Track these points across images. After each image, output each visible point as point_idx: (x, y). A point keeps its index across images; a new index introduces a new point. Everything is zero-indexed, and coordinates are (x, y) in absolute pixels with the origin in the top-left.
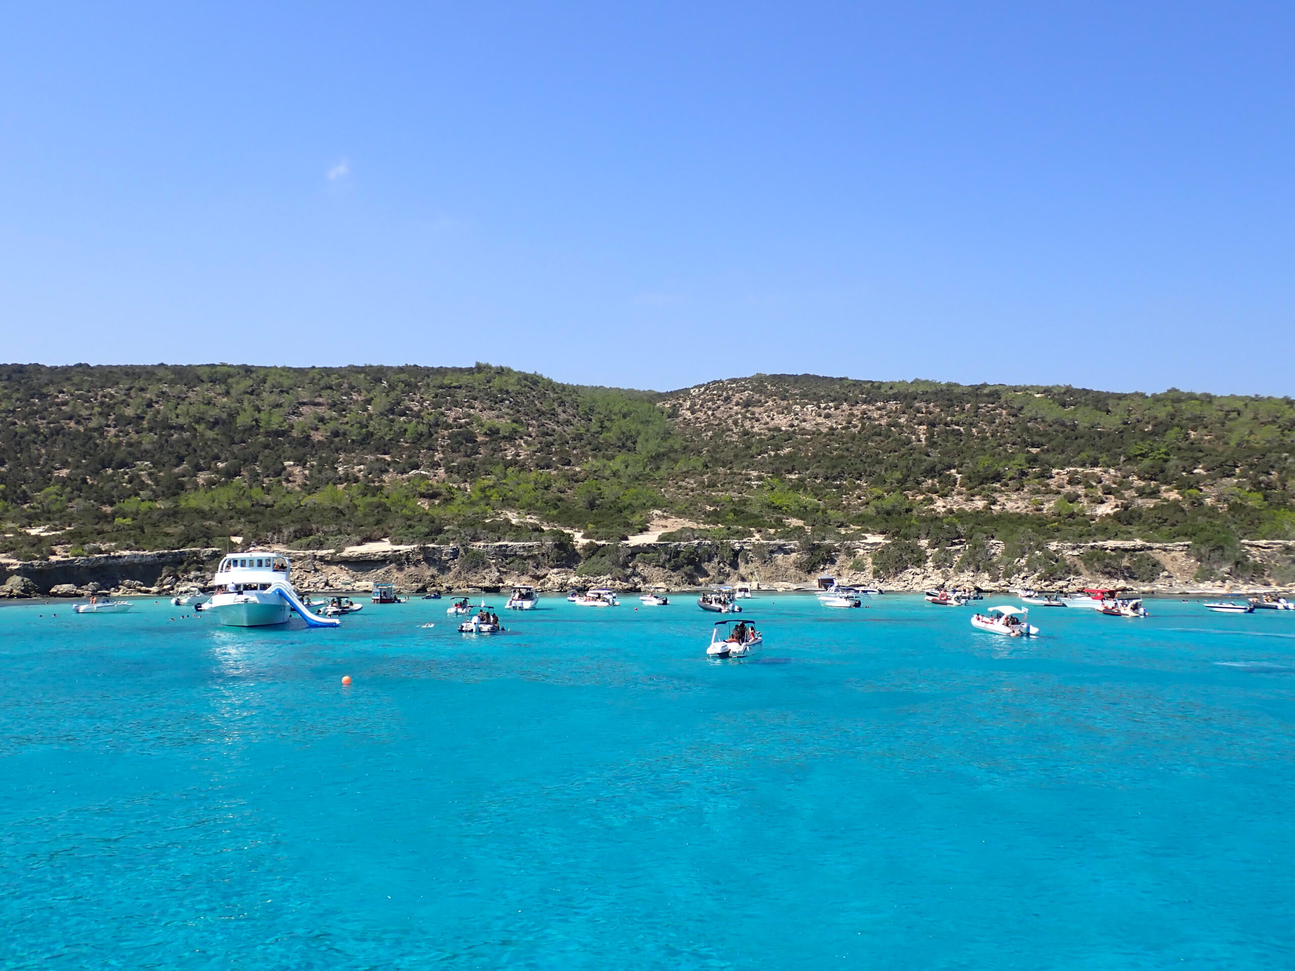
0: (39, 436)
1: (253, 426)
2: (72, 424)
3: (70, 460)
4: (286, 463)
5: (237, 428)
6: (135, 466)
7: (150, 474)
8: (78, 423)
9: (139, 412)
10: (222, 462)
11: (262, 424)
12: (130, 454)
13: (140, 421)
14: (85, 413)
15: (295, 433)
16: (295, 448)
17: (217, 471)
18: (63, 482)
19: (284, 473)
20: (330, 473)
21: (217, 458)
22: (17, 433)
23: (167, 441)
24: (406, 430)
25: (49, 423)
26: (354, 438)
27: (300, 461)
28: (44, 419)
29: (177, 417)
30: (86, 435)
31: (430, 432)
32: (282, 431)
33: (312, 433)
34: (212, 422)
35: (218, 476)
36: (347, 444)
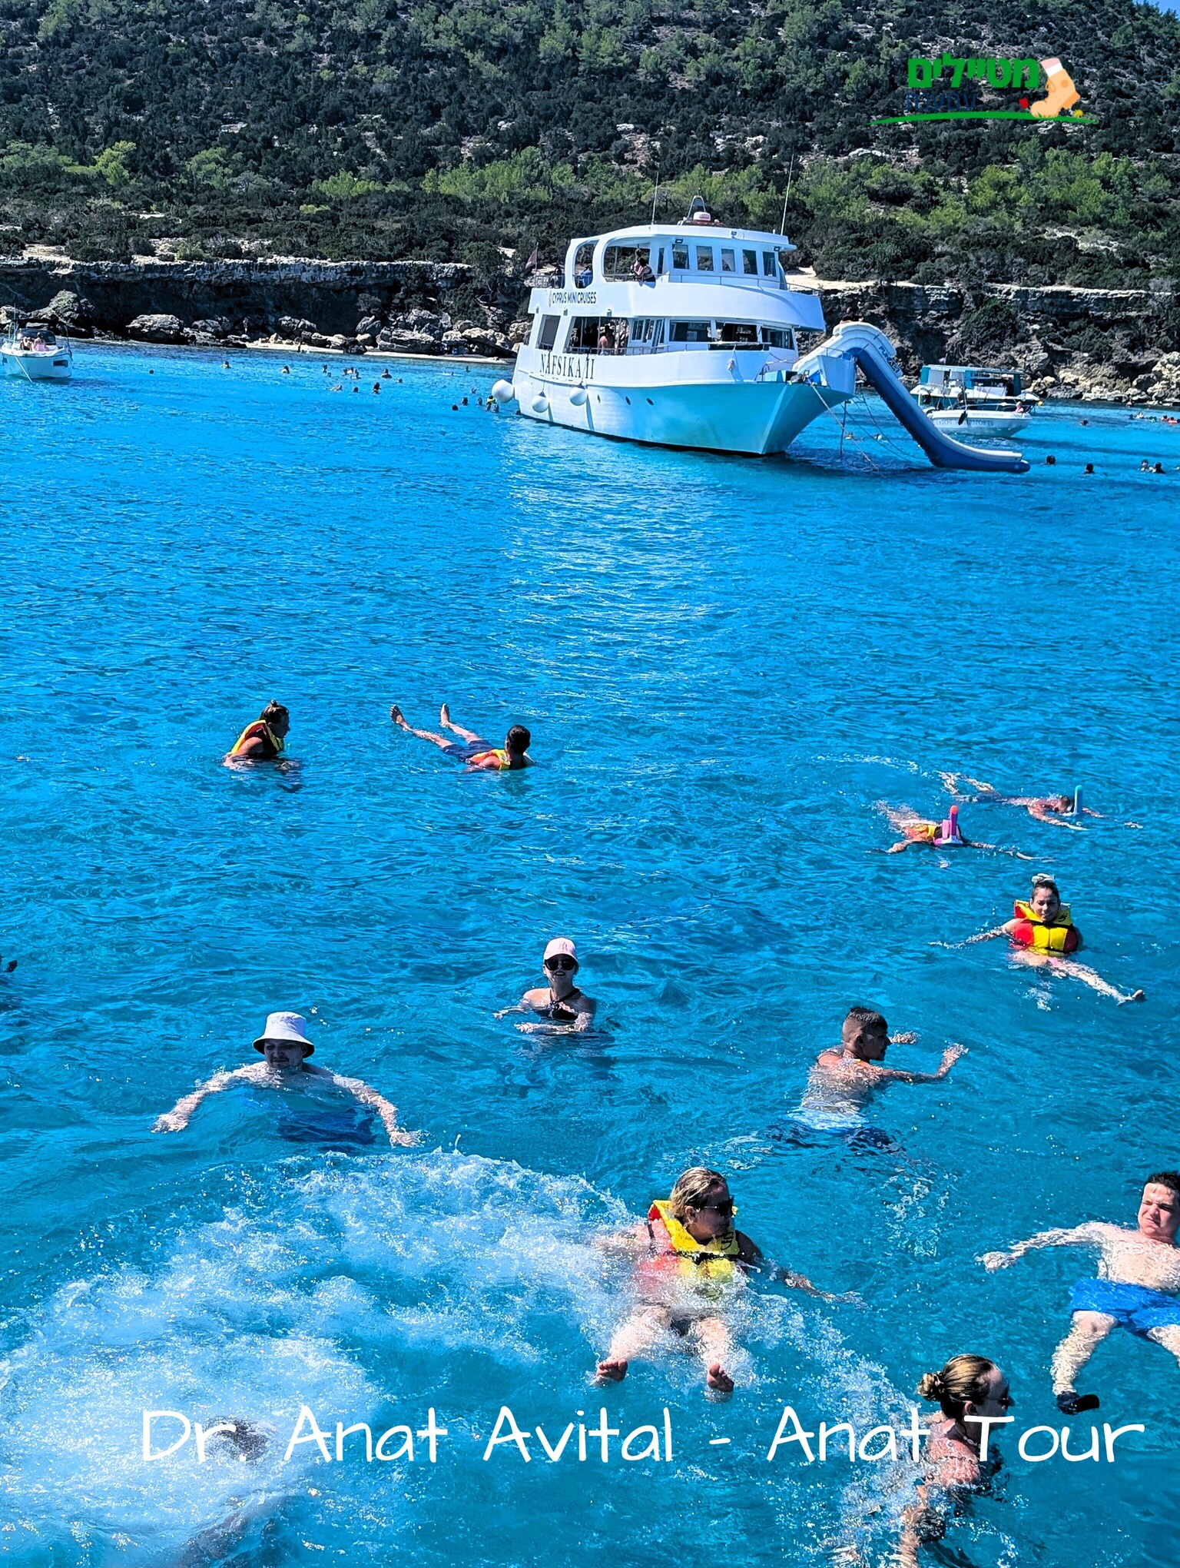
0: (203, 60)
1: (567, 58)
2: (260, 44)
3: (249, 106)
4: (622, 127)
5: (538, 61)
6: (358, 121)
7: (380, 137)
8: (270, 42)
9: (372, 25)
10: (506, 120)
11: (584, 54)
12: (349, 98)
13: (374, 43)
14: (282, 24)
15: (641, 75)
16: (639, 101)
17: (497, 137)
18: (233, 141)
19: (616, 143)
20: (700, 147)
21: (498, 111)
22: (167, 55)
23: (415, 80)
24: (846, 75)
25: (222, 41)
26: (748, 87)
27: (646, 123)
28: (215, 34)
29: (436, 37)
30: (280, 64)
31: (892, 80)
32: (619, 68)
33: (673, 76)
34: (495, 49)
35: (498, 146)
36: (734, 99)
